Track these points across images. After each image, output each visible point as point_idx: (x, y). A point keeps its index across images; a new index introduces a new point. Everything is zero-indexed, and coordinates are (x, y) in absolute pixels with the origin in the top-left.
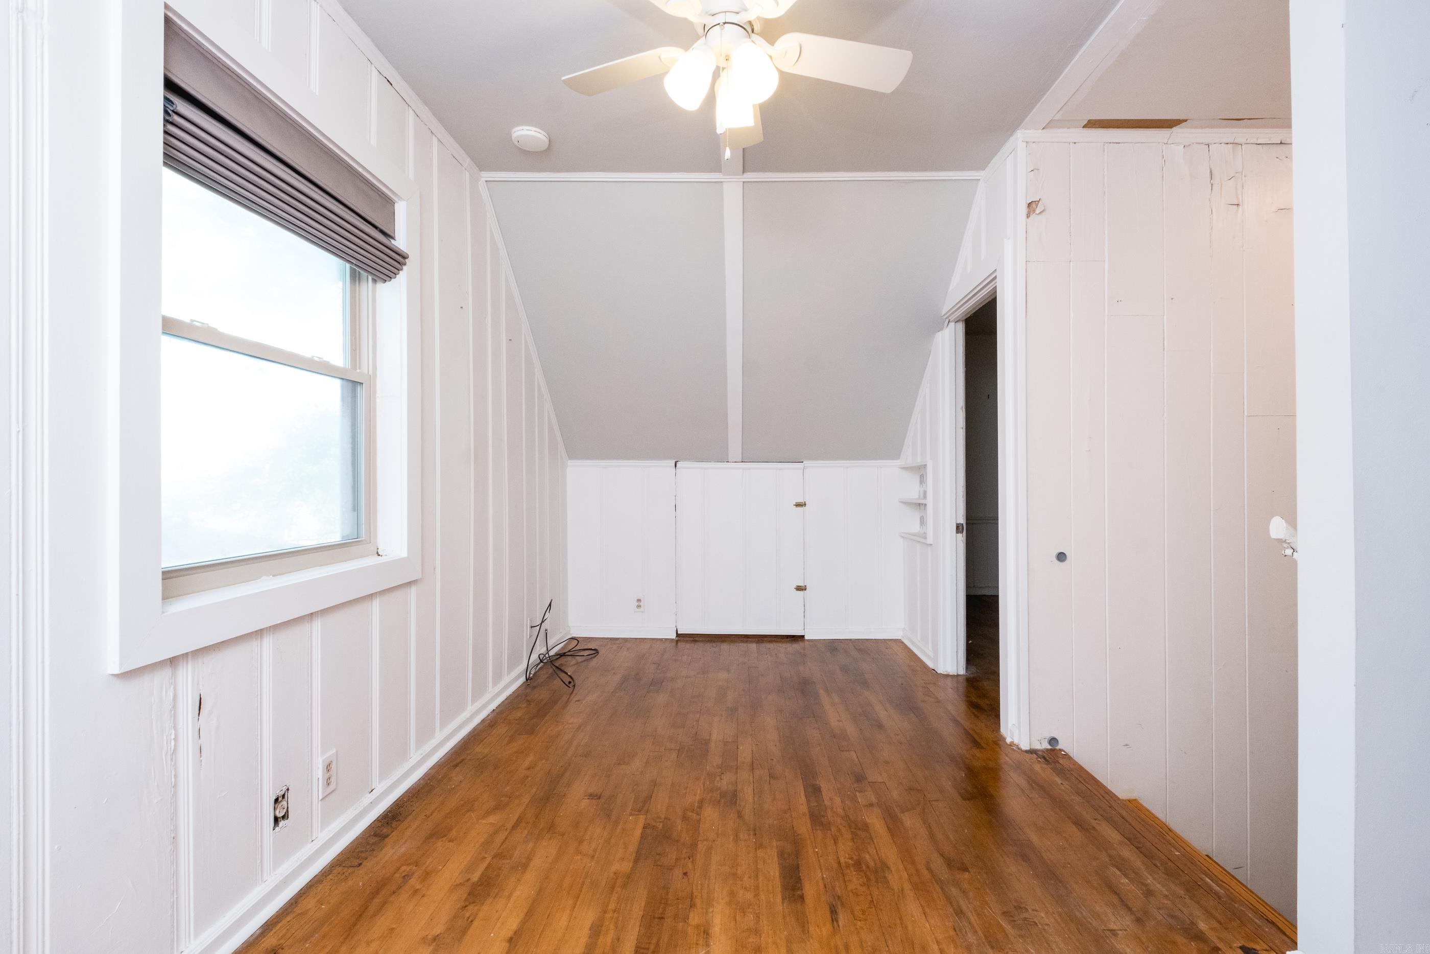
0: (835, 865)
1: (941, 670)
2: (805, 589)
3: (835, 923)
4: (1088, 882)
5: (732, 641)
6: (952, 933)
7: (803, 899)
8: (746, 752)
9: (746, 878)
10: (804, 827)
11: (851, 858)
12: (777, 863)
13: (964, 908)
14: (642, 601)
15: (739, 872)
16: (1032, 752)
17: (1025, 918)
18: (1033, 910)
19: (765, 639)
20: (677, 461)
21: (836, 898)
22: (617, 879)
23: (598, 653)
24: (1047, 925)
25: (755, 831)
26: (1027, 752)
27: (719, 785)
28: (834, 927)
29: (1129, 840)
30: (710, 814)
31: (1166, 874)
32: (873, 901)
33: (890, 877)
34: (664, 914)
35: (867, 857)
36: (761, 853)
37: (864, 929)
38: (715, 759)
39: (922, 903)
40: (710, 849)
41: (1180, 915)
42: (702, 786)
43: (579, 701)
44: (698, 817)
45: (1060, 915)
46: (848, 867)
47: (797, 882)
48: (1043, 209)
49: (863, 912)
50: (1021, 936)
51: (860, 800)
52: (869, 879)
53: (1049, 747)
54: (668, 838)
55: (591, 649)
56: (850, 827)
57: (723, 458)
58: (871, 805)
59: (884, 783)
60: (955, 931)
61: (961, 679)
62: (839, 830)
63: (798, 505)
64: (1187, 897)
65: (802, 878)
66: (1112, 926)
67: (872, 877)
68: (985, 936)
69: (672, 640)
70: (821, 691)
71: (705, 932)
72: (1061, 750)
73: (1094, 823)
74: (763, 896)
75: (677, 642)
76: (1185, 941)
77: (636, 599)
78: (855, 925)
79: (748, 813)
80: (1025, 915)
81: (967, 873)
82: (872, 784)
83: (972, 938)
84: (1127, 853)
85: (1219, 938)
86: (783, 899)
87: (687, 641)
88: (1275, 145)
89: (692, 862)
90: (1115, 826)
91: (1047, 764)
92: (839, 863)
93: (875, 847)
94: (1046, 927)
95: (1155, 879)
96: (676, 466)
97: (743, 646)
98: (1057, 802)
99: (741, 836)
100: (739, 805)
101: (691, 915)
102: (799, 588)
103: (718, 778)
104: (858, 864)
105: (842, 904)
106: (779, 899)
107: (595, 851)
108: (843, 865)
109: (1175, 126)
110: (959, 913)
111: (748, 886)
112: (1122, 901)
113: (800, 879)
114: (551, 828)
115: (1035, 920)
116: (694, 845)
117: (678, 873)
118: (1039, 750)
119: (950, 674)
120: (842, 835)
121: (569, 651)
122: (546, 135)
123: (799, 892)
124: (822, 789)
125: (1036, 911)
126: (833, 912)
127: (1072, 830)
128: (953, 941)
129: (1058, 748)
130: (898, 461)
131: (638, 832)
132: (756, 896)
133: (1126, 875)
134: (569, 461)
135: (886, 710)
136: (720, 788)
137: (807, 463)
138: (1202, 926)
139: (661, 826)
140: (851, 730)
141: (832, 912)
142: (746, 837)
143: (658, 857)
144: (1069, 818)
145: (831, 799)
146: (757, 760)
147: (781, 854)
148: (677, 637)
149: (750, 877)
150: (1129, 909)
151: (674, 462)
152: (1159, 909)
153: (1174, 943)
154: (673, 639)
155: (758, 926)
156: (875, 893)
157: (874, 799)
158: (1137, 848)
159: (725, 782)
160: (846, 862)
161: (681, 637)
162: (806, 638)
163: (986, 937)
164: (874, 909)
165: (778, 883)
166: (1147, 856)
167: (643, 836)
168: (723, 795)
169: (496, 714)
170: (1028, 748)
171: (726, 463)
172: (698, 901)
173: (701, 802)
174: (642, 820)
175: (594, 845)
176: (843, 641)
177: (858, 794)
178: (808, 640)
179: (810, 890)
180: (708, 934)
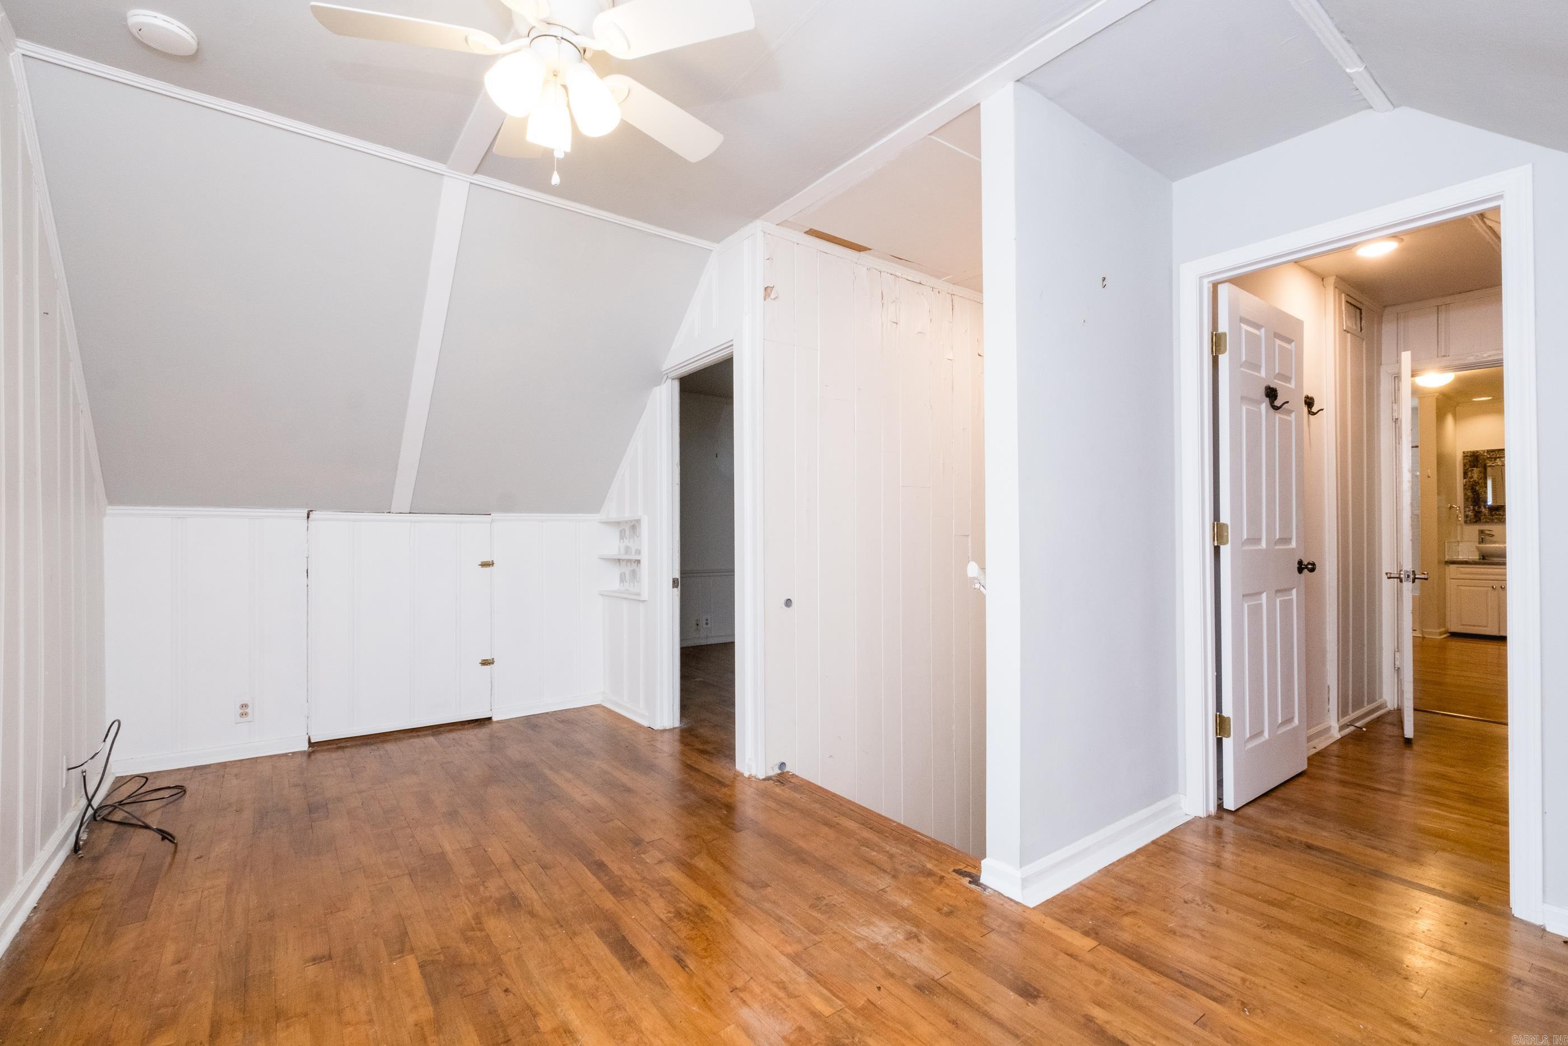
0: (658, 923)
1: (658, 726)
2: (493, 663)
3: (687, 969)
4: (853, 863)
5: (396, 740)
6: (782, 936)
7: (646, 962)
8: (498, 851)
9: (577, 967)
10: (608, 902)
11: (669, 912)
12: (601, 942)
13: (781, 914)
14: (250, 706)
15: (566, 965)
16: (768, 779)
17: (826, 904)
18: (828, 896)
19: (442, 729)
20: (311, 511)
21: (676, 949)
22: (422, 1029)
23: (185, 791)
24: (842, 902)
25: (559, 922)
26: (764, 780)
27: (488, 894)
28: (687, 973)
29: (863, 824)
30: (496, 926)
31: (895, 840)
32: (708, 938)
33: (711, 914)
34: (508, 1036)
35: (683, 905)
36: (578, 940)
37: (713, 963)
38: (464, 871)
39: (749, 924)
40: (519, 958)
41: (914, 864)
42: (467, 901)
43: (201, 857)
44: (483, 933)
45: (847, 893)
46: (670, 920)
47: (631, 951)
48: (776, 295)
49: (705, 950)
50: (829, 917)
51: (648, 861)
52: (695, 923)
53: (779, 772)
54: (459, 966)
55: (169, 788)
56: (652, 886)
57: (383, 506)
58: (661, 862)
59: (661, 840)
60: (784, 933)
61: (677, 731)
62: (644, 892)
63: (485, 565)
64: (913, 851)
65: (634, 946)
66: (881, 887)
67: (697, 920)
68: (806, 928)
69: (302, 753)
70: (547, 771)
71: (566, 1031)
72: (788, 772)
73: (837, 820)
74: (606, 976)
75: (309, 754)
76: (925, 879)
77: (238, 705)
78: (705, 964)
79: (538, 907)
80: (825, 902)
81: (769, 888)
82: (651, 843)
83: (798, 934)
84: (866, 834)
85: (941, 870)
86: (627, 970)
87: (328, 750)
88: (916, 284)
89: (507, 976)
90: (850, 818)
91: (783, 786)
92: (661, 920)
93: (685, 895)
94: (843, 905)
95: (890, 846)
96: (308, 517)
97: (417, 742)
98: (806, 813)
99: (547, 933)
100: (525, 905)
101: (540, 1024)
102: (485, 663)
103: (482, 888)
104: (678, 914)
105: (684, 952)
106: (623, 972)
107: (369, 1013)
108: (665, 920)
109: (863, 251)
110: (779, 919)
111: (584, 973)
112: (878, 868)
113: (633, 947)
114: (279, 1015)
115: (833, 902)
116: (497, 960)
117: (496, 994)
118: (774, 776)
119: (667, 728)
120: (649, 896)
121: (129, 797)
122: (194, 36)
123: (639, 958)
124: (605, 863)
125: (831, 896)
126: (680, 961)
127: (825, 830)
128: (786, 942)
129: (785, 771)
130: (598, 515)
131: (416, 974)
132: (598, 978)
133: (873, 850)
134: (110, 507)
135: (626, 774)
136: (491, 897)
137: (495, 515)
138: (929, 866)
139: (442, 957)
140: (602, 800)
141: (678, 962)
142: (553, 932)
143: (461, 988)
144: (819, 821)
145: (620, 869)
146: (517, 856)
147: (601, 934)
148: (309, 747)
149: (581, 966)
150: (885, 871)
151: (306, 511)
152: (902, 864)
153: (919, 883)
154: (304, 752)
155: (616, 1002)
156: (707, 931)
157: (660, 856)
158: (870, 828)
159: (493, 888)
160: (666, 917)
161: (316, 747)
162: (494, 719)
163: (808, 928)
164: (712, 944)
165: (614, 961)
166: (879, 832)
167: (425, 975)
168: (500, 902)
169: (43, 911)
170: (763, 777)
171: (385, 514)
172: (539, 1009)
173: (477, 917)
174: (411, 961)
175: (362, 1009)
176: (540, 716)
177: (643, 856)
178: (498, 722)
179: (648, 951)
180: (570, 1032)
